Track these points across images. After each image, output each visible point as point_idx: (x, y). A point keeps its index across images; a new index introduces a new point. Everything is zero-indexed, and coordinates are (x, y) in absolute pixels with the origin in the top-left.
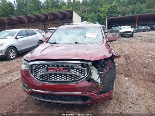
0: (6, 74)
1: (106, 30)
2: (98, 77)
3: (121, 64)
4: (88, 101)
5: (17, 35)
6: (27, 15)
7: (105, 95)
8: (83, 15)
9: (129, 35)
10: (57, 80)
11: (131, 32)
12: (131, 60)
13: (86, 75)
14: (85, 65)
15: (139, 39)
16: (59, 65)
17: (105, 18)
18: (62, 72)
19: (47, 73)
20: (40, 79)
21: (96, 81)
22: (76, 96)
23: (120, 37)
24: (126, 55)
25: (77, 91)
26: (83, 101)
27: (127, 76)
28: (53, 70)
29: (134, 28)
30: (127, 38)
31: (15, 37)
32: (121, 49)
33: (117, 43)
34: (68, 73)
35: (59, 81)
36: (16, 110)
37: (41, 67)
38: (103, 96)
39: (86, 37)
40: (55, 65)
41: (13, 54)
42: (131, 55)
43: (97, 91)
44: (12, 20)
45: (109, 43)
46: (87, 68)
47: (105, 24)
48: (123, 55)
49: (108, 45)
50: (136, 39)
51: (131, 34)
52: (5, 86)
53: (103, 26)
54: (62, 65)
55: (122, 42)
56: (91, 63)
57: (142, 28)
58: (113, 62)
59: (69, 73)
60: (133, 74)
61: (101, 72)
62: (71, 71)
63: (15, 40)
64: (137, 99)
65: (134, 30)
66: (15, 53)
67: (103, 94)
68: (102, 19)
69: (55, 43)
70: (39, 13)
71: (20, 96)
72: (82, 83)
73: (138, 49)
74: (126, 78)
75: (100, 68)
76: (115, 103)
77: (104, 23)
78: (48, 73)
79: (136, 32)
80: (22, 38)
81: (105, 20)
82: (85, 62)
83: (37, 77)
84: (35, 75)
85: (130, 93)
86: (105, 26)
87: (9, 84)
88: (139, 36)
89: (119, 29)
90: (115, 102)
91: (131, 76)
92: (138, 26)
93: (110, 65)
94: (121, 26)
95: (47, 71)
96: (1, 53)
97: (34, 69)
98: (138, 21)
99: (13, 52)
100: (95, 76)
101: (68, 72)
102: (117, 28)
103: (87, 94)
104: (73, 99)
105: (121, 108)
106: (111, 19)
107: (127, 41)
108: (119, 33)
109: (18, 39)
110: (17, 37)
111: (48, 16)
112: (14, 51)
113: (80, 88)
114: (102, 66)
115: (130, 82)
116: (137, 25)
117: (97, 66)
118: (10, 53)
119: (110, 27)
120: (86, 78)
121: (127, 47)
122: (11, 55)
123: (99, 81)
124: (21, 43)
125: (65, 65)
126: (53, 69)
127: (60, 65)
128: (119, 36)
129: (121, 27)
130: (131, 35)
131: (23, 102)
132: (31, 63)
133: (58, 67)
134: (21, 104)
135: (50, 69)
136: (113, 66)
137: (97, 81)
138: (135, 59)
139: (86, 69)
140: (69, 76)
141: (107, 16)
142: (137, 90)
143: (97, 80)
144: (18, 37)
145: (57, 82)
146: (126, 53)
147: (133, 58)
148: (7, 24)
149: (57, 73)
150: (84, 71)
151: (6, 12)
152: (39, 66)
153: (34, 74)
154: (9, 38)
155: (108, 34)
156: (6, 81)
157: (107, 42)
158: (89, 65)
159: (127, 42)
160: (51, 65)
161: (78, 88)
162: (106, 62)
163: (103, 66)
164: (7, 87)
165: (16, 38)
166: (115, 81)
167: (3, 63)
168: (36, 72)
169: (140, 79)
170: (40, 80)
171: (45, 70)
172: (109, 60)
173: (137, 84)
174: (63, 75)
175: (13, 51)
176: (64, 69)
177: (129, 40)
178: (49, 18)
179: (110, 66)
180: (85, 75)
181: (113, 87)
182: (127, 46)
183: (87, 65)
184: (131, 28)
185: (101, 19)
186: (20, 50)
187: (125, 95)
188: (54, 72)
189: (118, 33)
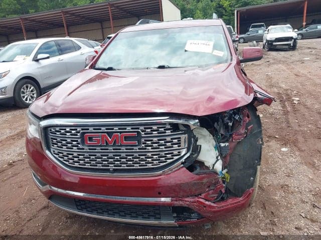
0: (12, 141)
1: (236, 36)
2: (217, 157)
3: (270, 114)
4: (191, 219)
5: (38, 53)
6: (65, 10)
7: (236, 203)
8: (183, 5)
9: (287, 45)
10: (108, 166)
11: (291, 38)
12: (293, 104)
13: (184, 152)
14: (182, 128)
15: (311, 54)
16: (113, 129)
17: (233, 9)
18: (121, 146)
19: (83, 149)
20: (67, 163)
21: (211, 168)
22: (159, 206)
23: (267, 50)
24: (281, 92)
25: (160, 195)
26: (178, 218)
27: (285, 145)
28: (98, 141)
29: (298, 30)
30: (282, 53)
31: (33, 57)
32: (269, 78)
33: (260, 65)
34: (136, 149)
35: (114, 169)
36: (22, 230)
37: (68, 134)
38: (230, 206)
39: (186, 51)
40: (103, 129)
41: (31, 95)
42: (293, 91)
43: (213, 193)
44: (33, 21)
45: (243, 65)
46: (187, 135)
47: (232, 22)
48: (274, 93)
49: (242, 70)
50: (304, 54)
51: (291, 42)
52: (4, 171)
53: (229, 26)
54: (119, 129)
55: (272, 61)
56: (197, 121)
57: (317, 28)
58: (256, 114)
59: (139, 149)
60: (300, 139)
61: (223, 142)
62: (143, 144)
63: (34, 62)
64: (314, 206)
65: (298, 34)
66: (35, 92)
67: (230, 201)
68: (226, 11)
69: (110, 69)
70: (90, 3)
71: (35, 195)
72: (172, 175)
73: (310, 76)
74: (284, 149)
75: (222, 132)
76: (259, 217)
77: (229, 20)
78: (86, 148)
79: (302, 39)
80: (48, 58)
81: (234, 14)
82: (180, 119)
83: (59, 157)
84: (56, 152)
85: (297, 190)
86: (234, 27)
87: (14, 165)
88: (309, 48)
89: (264, 32)
90: (259, 212)
91: (295, 143)
92: (307, 25)
93: (248, 124)
94: (269, 26)
95: (83, 142)
96: (4, 93)
97: (52, 138)
98: (307, 13)
99: (31, 90)
100: (209, 154)
101: (136, 146)
102: (260, 32)
103: (188, 201)
104: (152, 213)
105: (273, 231)
106: (247, 10)
107: (283, 59)
108: (265, 41)
109: (40, 61)
110: (37, 57)
111: (108, 10)
112: (32, 88)
113: (168, 186)
114: (226, 127)
115: (294, 160)
116: (304, 24)
117: (215, 128)
118: (24, 93)
119: (243, 29)
120: (183, 160)
121: (282, 72)
122: (26, 97)
123: (219, 166)
124: (47, 70)
125: (129, 129)
126: (97, 138)
127: (116, 129)
128: (264, 48)
129: (270, 28)
130: (292, 45)
131: (41, 209)
132: (44, 123)
133: (110, 134)
134: (35, 217)
135: (91, 139)
136: (256, 126)
137: (213, 168)
138: (304, 100)
139: (184, 137)
140: (139, 155)
141: (237, 4)
142: (312, 179)
143: (214, 165)
144: (40, 56)
145: (108, 170)
146: (282, 88)
147: (298, 99)
148: (24, 30)
149: (107, 149)
150: (179, 144)
151: (22, 4)
152: (63, 131)
153: (54, 151)
154: (19, 58)
155: (239, 44)
156: (9, 157)
157: (239, 62)
158: (192, 127)
159: (283, 61)
160: (91, 129)
161: (162, 187)
162: (237, 117)
163: (230, 128)
164: (10, 172)
165: (36, 60)
166: (259, 165)
167: (8, 116)
168: (57, 144)
169: (318, 151)
170: (67, 165)
171: (77, 141)
172: (246, 111)
173: (313, 165)
174: (123, 155)
175: (30, 88)
176: (126, 138)
177: (286, 58)
178: (110, 14)
179: (249, 128)
180: (182, 154)
181: (254, 179)
182: (284, 71)
183: (187, 126)
184: (291, 30)
185: (224, 11)
186: (45, 86)
187: (283, 194)
188: (101, 146)
189: (262, 42)
